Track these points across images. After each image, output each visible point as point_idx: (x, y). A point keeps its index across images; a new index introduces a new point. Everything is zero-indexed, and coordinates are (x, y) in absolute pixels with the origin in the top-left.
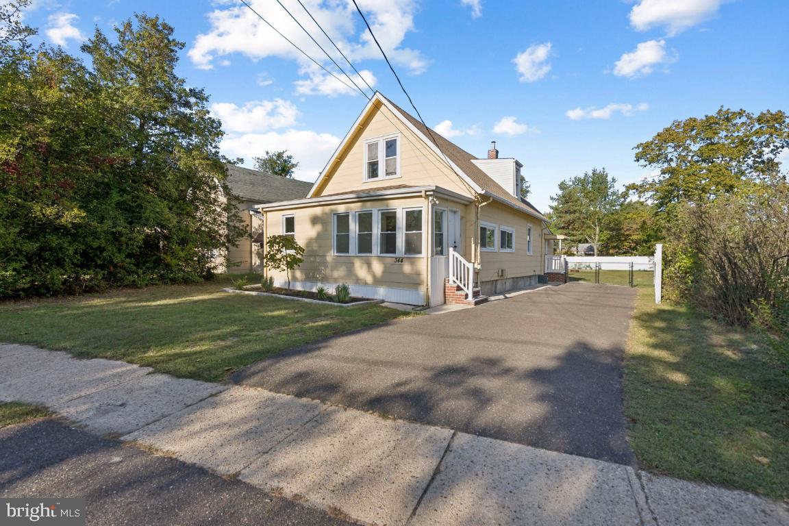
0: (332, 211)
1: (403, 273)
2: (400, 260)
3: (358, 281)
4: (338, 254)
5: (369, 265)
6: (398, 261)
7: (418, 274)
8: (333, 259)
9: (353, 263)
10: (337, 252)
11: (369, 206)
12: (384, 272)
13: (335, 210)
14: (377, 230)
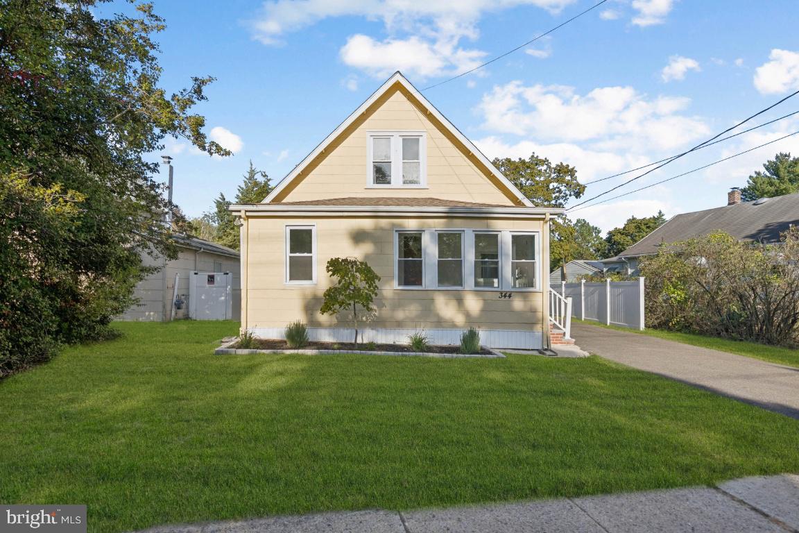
0: (393, 225)
1: (512, 311)
2: (507, 295)
3: (440, 323)
4: (401, 288)
5: (460, 301)
6: (505, 296)
7: (533, 311)
8: (394, 293)
9: (433, 300)
10: (399, 284)
11: (457, 225)
12: (484, 310)
13: (400, 225)
14: (469, 256)
